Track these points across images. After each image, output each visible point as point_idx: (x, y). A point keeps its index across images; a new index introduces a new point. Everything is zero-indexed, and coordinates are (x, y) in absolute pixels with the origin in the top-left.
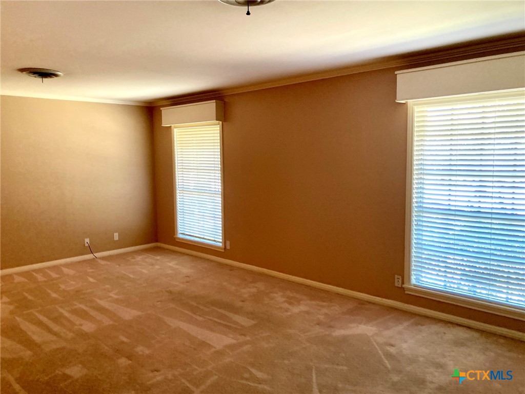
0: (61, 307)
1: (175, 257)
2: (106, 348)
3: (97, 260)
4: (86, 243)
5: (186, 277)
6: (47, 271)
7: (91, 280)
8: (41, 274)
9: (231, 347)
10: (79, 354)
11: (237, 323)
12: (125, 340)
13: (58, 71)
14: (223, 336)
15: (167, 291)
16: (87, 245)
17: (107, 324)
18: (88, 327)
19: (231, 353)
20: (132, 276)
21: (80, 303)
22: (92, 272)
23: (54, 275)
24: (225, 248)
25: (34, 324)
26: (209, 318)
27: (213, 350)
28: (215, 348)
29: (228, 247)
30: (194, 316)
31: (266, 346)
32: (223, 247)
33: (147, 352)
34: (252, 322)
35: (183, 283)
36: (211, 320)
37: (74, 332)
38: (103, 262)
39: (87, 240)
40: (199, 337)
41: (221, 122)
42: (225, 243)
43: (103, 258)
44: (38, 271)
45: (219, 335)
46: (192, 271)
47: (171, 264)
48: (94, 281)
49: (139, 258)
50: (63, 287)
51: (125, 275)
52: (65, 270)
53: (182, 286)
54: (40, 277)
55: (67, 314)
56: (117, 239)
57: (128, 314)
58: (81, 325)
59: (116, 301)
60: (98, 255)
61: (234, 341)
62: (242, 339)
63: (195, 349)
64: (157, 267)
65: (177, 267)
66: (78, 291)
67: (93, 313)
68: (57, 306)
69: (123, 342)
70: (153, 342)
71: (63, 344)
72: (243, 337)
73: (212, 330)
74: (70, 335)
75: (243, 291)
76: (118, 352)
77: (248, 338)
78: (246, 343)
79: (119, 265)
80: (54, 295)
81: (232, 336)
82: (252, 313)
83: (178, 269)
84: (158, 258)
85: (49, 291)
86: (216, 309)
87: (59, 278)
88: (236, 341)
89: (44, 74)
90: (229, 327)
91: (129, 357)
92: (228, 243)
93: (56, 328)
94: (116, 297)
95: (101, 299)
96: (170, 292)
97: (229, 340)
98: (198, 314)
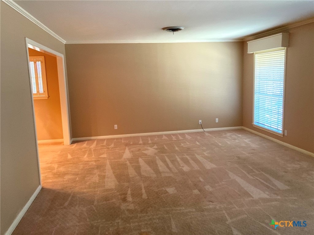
0: (178, 155)
1: (250, 136)
2: (190, 182)
3: (205, 132)
4: (199, 122)
5: (252, 150)
6: (178, 135)
7: (198, 143)
8: (175, 137)
9: (264, 200)
10: (176, 182)
11: (275, 186)
12: (202, 180)
13: (181, 27)
14: (261, 191)
15: (237, 157)
16: (200, 124)
17: (196, 169)
18: (186, 168)
19: (262, 204)
20: (220, 144)
21: (187, 155)
22: (200, 139)
23: (180, 138)
24: (284, 135)
25: (162, 161)
26: (257, 178)
27: (252, 198)
28: (253, 198)
29: (286, 134)
30: (247, 175)
31: (291, 206)
32: (283, 134)
33: (211, 189)
34: (287, 187)
35: (249, 153)
36: (257, 180)
37: (178, 170)
38: (207, 134)
39: (200, 121)
40: (245, 189)
41: (286, 48)
42: (284, 131)
43: (208, 132)
44: (174, 135)
45: (258, 190)
46: (258, 146)
47: (246, 141)
48: (199, 144)
49: (228, 134)
50: (182, 145)
51: (217, 143)
52: (187, 136)
53: (247, 155)
54: (174, 138)
55: (179, 160)
56: (218, 122)
57: (209, 166)
58: (183, 167)
59: (206, 158)
60: (206, 130)
61: (268, 197)
62: (275, 197)
63: (239, 195)
64: (237, 141)
65: (250, 143)
66: (188, 149)
67: (191, 162)
68: (175, 154)
69: (200, 181)
70: (216, 185)
71: (171, 175)
72: (276, 195)
73: (256, 186)
74: (176, 171)
75: (289, 165)
76: (196, 186)
77: (279, 197)
78: (276, 200)
79: (216, 137)
80: (177, 148)
81: (267, 193)
82: (289, 182)
83: (250, 144)
84: (240, 136)
85: (175, 146)
86: (264, 173)
87: (183, 140)
88: (269, 197)
89: (174, 30)
90: (268, 187)
91: (200, 190)
92: (286, 131)
93: (171, 165)
94: (207, 155)
95: (198, 154)
96: (239, 158)
97: (265, 195)
98: (251, 174)
